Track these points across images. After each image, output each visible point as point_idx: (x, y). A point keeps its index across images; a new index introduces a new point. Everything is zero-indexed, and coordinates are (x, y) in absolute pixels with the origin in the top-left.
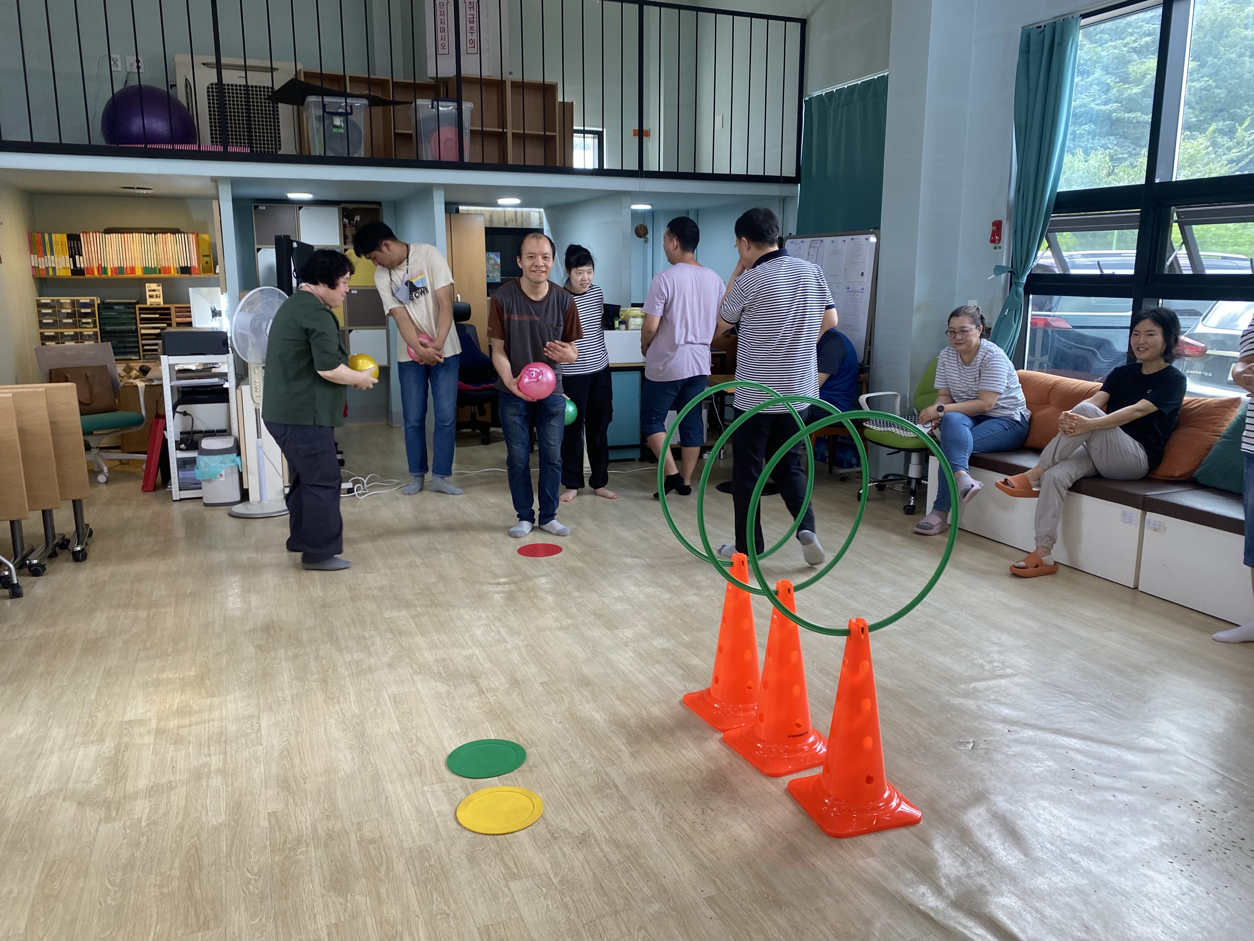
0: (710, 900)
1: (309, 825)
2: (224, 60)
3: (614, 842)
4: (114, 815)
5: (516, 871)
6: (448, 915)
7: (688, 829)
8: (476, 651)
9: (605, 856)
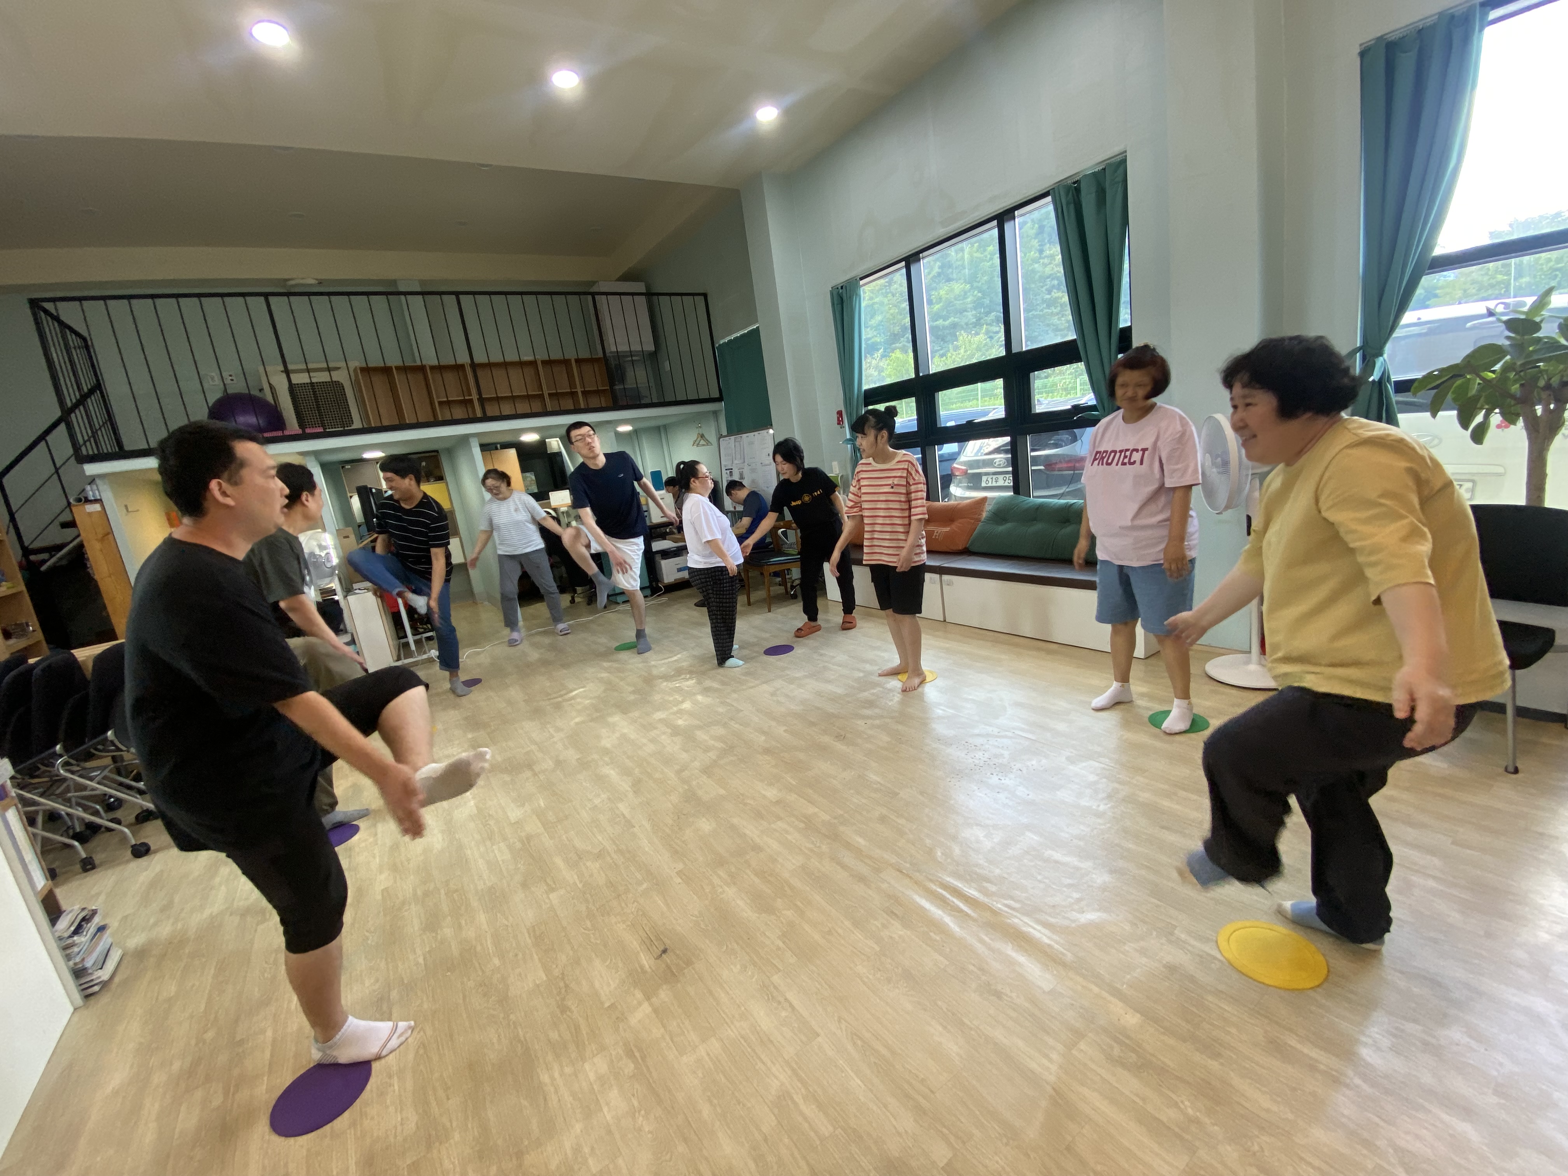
0: (679, 873)
1: (411, 890)
2: (291, 367)
3: (619, 851)
4: (268, 917)
5: (554, 886)
6: (507, 926)
7: (667, 830)
8: (533, 747)
9: (613, 862)
